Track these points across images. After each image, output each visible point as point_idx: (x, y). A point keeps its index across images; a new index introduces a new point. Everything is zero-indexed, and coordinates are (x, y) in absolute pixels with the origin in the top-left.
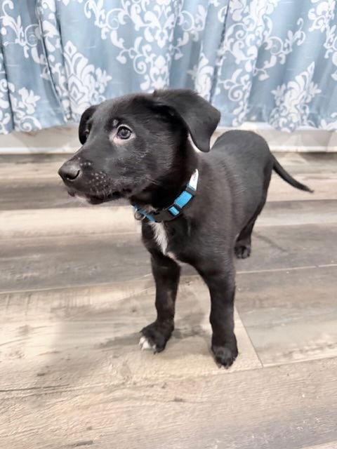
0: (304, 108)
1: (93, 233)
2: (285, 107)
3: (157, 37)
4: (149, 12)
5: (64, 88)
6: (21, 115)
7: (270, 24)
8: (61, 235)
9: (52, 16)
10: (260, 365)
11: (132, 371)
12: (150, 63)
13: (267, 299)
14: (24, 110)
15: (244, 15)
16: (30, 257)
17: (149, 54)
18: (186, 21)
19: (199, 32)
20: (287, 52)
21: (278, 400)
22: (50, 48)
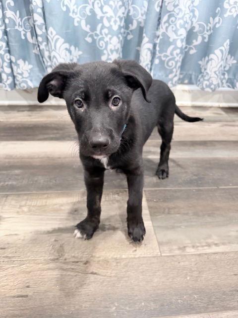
0: (224, 74)
1: (59, 158)
2: (207, 73)
3: (112, 23)
4: (107, 6)
5: (48, 60)
6: (19, 78)
7: (197, 13)
8: (37, 158)
9: (40, 10)
10: (159, 254)
11: (65, 251)
12: (107, 41)
13: (175, 208)
14: (21, 74)
15: (175, 6)
16: (13, 172)
17: (106, 35)
18: (135, 12)
19: (144, 20)
20: (209, 33)
21: (168, 280)
22: (39, 32)
